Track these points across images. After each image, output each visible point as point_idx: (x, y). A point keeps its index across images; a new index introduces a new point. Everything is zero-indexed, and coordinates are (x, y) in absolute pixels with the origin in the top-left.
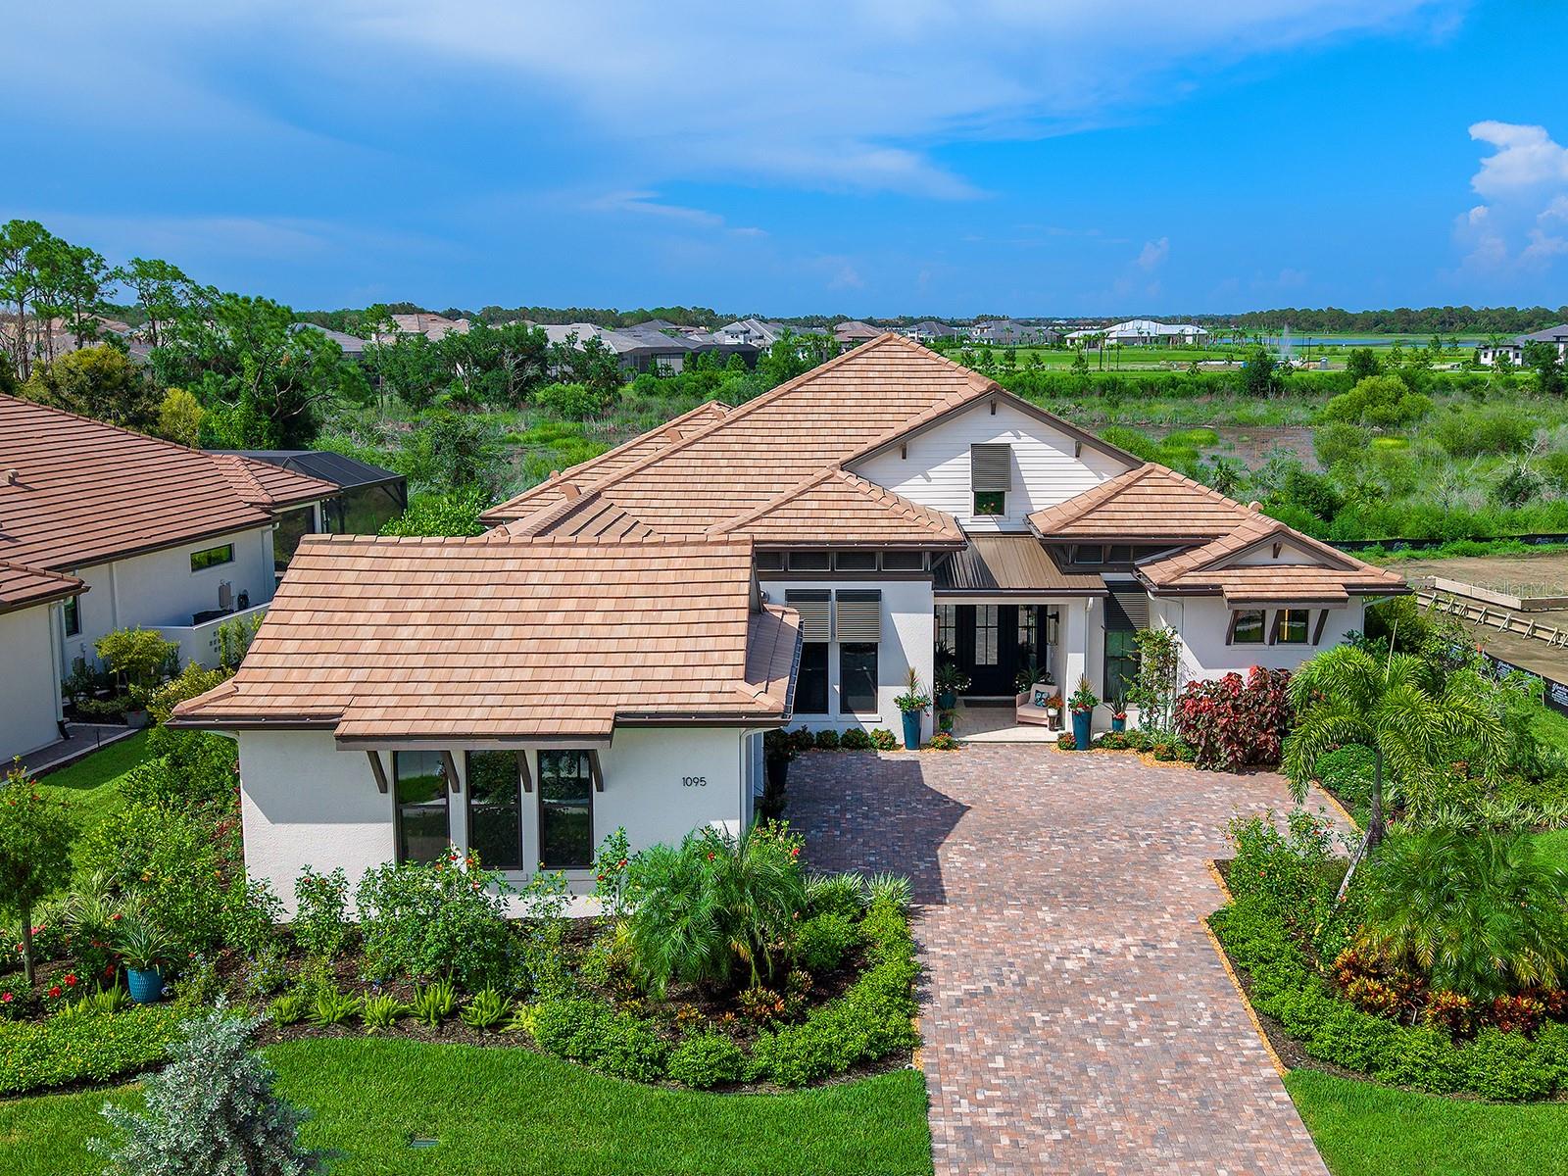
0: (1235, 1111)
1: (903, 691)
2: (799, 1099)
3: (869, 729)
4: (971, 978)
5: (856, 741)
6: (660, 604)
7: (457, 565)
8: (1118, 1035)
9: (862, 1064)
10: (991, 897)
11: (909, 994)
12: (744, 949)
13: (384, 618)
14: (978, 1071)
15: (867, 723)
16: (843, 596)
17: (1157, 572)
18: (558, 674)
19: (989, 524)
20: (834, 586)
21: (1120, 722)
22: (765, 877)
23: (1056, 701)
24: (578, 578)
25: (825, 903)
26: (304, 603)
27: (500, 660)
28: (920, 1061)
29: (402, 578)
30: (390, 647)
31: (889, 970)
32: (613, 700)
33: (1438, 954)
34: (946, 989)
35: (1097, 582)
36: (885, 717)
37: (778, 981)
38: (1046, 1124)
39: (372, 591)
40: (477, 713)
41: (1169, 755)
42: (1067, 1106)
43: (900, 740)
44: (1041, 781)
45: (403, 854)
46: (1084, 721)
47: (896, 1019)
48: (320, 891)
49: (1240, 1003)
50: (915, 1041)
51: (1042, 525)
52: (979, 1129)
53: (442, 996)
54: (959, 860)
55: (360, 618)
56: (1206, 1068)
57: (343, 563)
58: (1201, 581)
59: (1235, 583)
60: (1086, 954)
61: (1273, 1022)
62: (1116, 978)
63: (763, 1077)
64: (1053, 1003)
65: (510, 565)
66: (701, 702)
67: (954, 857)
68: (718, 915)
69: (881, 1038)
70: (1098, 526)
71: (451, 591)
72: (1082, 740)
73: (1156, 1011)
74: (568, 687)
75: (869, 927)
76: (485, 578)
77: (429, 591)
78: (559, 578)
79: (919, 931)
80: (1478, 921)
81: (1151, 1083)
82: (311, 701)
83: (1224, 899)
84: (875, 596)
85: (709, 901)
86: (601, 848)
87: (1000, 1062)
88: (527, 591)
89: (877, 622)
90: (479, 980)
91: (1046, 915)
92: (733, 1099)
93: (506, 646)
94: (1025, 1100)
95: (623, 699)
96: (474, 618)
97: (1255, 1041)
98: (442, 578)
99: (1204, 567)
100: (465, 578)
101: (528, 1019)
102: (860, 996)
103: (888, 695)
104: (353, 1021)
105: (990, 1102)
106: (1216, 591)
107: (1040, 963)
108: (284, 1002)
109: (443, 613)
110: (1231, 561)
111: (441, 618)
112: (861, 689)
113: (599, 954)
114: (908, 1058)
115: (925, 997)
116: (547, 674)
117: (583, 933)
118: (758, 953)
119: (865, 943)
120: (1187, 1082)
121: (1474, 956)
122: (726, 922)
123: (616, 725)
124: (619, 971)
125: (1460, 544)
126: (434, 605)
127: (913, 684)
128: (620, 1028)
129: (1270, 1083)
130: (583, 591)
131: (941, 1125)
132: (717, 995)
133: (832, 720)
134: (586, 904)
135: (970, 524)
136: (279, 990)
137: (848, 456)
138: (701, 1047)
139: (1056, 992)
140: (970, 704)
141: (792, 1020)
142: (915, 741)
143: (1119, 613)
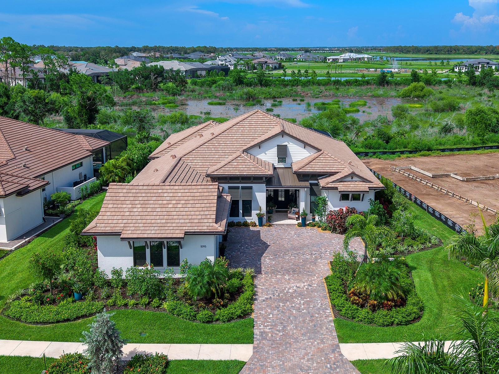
0: (321, 328)
1: (258, 212)
2: (225, 325)
3: (249, 221)
4: (267, 294)
5: (246, 225)
6: (196, 202)
7: (147, 191)
8: (299, 309)
9: (240, 317)
10: (274, 272)
11: (252, 299)
12: (214, 290)
13: (130, 206)
14: (266, 318)
15: (248, 220)
16: (243, 188)
17: (323, 182)
18: (172, 221)
19: (281, 165)
20: (240, 185)
21: (314, 220)
22: (219, 273)
23: (298, 213)
24: (176, 194)
25: (234, 275)
26: (111, 202)
27: (158, 217)
28: (253, 316)
29: (134, 195)
30: (132, 214)
31: (247, 294)
32: (184, 228)
33: (371, 291)
34: (261, 297)
35: (307, 184)
36: (253, 218)
37: (222, 297)
38: (279, 331)
39: (127, 199)
40: (153, 232)
41: (325, 229)
42: (284, 327)
43: (257, 224)
44: (292, 237)
45: (135, 264)
46: (304, 220)
47: (248, 306)
48: (117, 273)
49: (328, 302)
50: (252, 311)
51: (295, 168)
52: (264, 332)
53: (146, 300)
54: (268, 261)
55: (124, 206)
56: (317, 318)
57: (120, 191)
58: (333, 186)
59: (342, 187)
60: (295, 288)
61: (334, 306)
62: (301, 295)
63: (218, 320)
64: (285, 301)
65: (160, 191)
66: (205, 229)
67: (266, 260)
68: (208, 282)
69: (244, 311)
70: (308, 169)
71: (146, 198)
72: (304, 224)
73: (308, 303)
74: (174, 225)
75: (244, 282)
76: (154, 195)
77: (140, 199)
78: (171, 195)
79: (256, 282)
80: (380, 284)
81: (304, 321)
82: (114, 228)
83: (330, 273)
84: (251, 188)
85: (206, 279)
86: (182, 263)
87: (271, 315)
88: (164, 198)
89: (251, 194)
90: (154, 296)
91: (287, 277)
92: (211, 325)
93: (159, 213)
94: (276, 325)
95: (187, 228)
96: (151, 206)
97: (329, 311)
98: (144, 195)
99: (333, 182)
100: (149, 195)
101: (165, 305)
102: (241, 299)
103: (254, 213)
104: (126, 305)
105: (268, 326)
106: (336, 188)
107: (283, 290)
108: (110, 301)
109: (144, 204)
110: (341, 180)
111: (144, 206)
112: (247, 211)
113: (181, 289)
114: (250, 315)
115: (256, 299)
116: (169, 221)
117: (177, 282)
118: (217, 290)
119: (243, 285)
120: (312, 321)
121: (378, 292)
122: (210, 284)
123: (185, 234)
124: (186, 294)
125: (423, 153)
126: (142, 202)
127: (260, 210)
128: (186, 309)
129: (331, 321)
130: (177, 198)
131: (256, 331)
132: (208, 299)
133: (240, 219)
134: (178, 276)
135: (277, 165)
136: (109, 297)
137: (245, 148)
138: (204, 313)
139: (286, 298)
140: (277, 212)
141: (225, 306)
142: (261, 224)
143: (313, 191)
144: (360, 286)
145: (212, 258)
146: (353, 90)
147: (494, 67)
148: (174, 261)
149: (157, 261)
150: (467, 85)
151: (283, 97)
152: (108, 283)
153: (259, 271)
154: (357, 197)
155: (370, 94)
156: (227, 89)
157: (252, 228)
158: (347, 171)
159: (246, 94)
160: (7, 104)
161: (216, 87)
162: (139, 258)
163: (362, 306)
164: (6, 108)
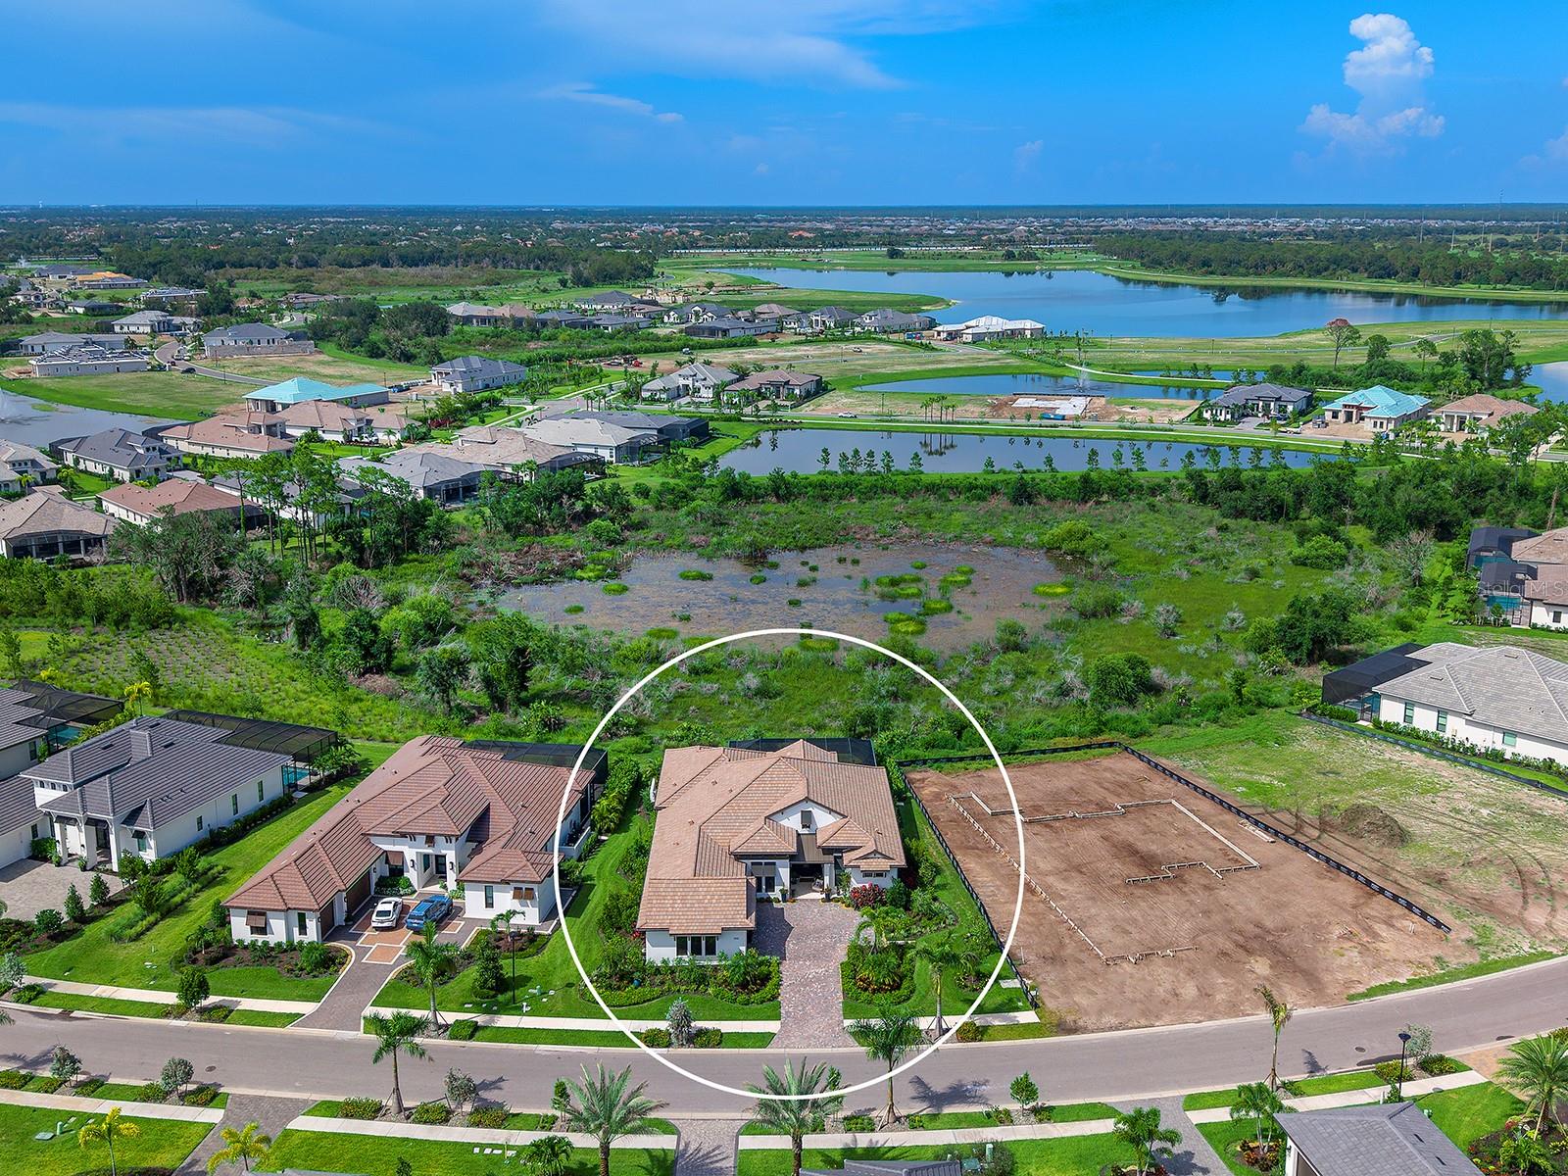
0: (831, 1007)
1: (781, 887)
2: (759, 1006)
3: (773, 897)
4: (791, 980)
5: (769, 900)
6: (728, 897)
7: (683, 886)
8: (816, 993)
9: (769, 1000)
10: (797, 958)
11: (778, 985)
12: (748, 978)
13: (671, 901)
14: (790, 1000)
15: (772, 895)
16: (767, 865)
17: (847, 858)
18: (709, 917)
19: (806, 831)
20: (764, 862)
21: (838, 894)
22: (750, 962)
23: (822, 886)
24: (709, 889)
25: (761, 964)
26: (654, 897)
27: (697, 913)
28: (780, 999)
29: (673, 890)
31: (775, 980)
32: (720, 927)
34: (786, 982)
35: (831, 858)
36: (776, 894)
37: (755, 984)
38: (800, 1011)
39: (667, 894)
40: (693, 928)
41: (849, 906)
42: (804, 1007)
43: (781, 900)
45: (679, 953)
46: (828, 896)
47: (776, 990)
48: (664, 961)
49: (840, 986)
50: (779, 995)
51: (819, 842)
52: (789, 1012)
53: (694, 986)
55: (667, 901)
56: (830, 1000)
57: (659, 886)
58: (855, 864)
59: (864, 865)
60: (814, 973)
61: (844, 990)
62: (818, 980)
63: (753, 1002)
64: (805, 986)
65: (695, 886)
66: (738, 925)
67: (790, 945)
69: (773, 995)
70: (832, 843)
72: (828, 899)
73: (823, 987)
74: (712, 921)
75: (771, 969)
76: (690, 890)
79: (781, 968)
81: (819, 1003)
82: (658, 926)
83: (845, 959)
84: (774, 864)
86: (719, 953)
87: (794, 998)
88: (699, 893)
89: (775, 871)
90: (700, 982)
91: (808, 963)
92: (749, 1006)
93: (697, 909)
94: (797, 1006)
95: (721, 924)
97: (840, 994)
99: (857, 858)
101: (711, 991)
102: (770, 985)
103: (777, 888)
104: (678, 991)
105: (791, 1007)
106: (859, 865)
107: (804, 976)
108: (665, 987)
110: (865, 857)
112: (770, 886)
113: (721, 976)
114: (778, 998)
115: (781, 985)
116: (707, 917)
117: (715, 969)
118: (751, 978)
119: (771, 972)
120: (826, 1002)
122: (745, 972)
123: (721, 930)
124: (725, 981)
127: (784, 884)
128: (729, 994)
129: (840, 1001)
131: (782, 1011)
132: (744, 985)
133: (763, 894)
134: (715, 963)
135: (802, 831)
136: (663, 983)
137: (767, 813)
138: (743, 997)
139: (807, 983)
140: (801, 880)
141: (757, 991)
142: (785, 900)
143: (837, 865)
144: (864, 974)
145: (743, 949)
146: (961, 514)
147: (1290, 408)
148: (711, 950)
149: (696, 951)
150: (1190, 501)
151: (820, 547)
152: (658, 970)
153: (784, 958)
154: (879, 874)
155: (987, 536)
156: (710, 522)
157: (775, 905)
158: (870, 847)
159: (750, 546)
160: (375, 642)
161: (689, 514)
162: (681, 949)
163: (866, 990)
164: (373, 650)
